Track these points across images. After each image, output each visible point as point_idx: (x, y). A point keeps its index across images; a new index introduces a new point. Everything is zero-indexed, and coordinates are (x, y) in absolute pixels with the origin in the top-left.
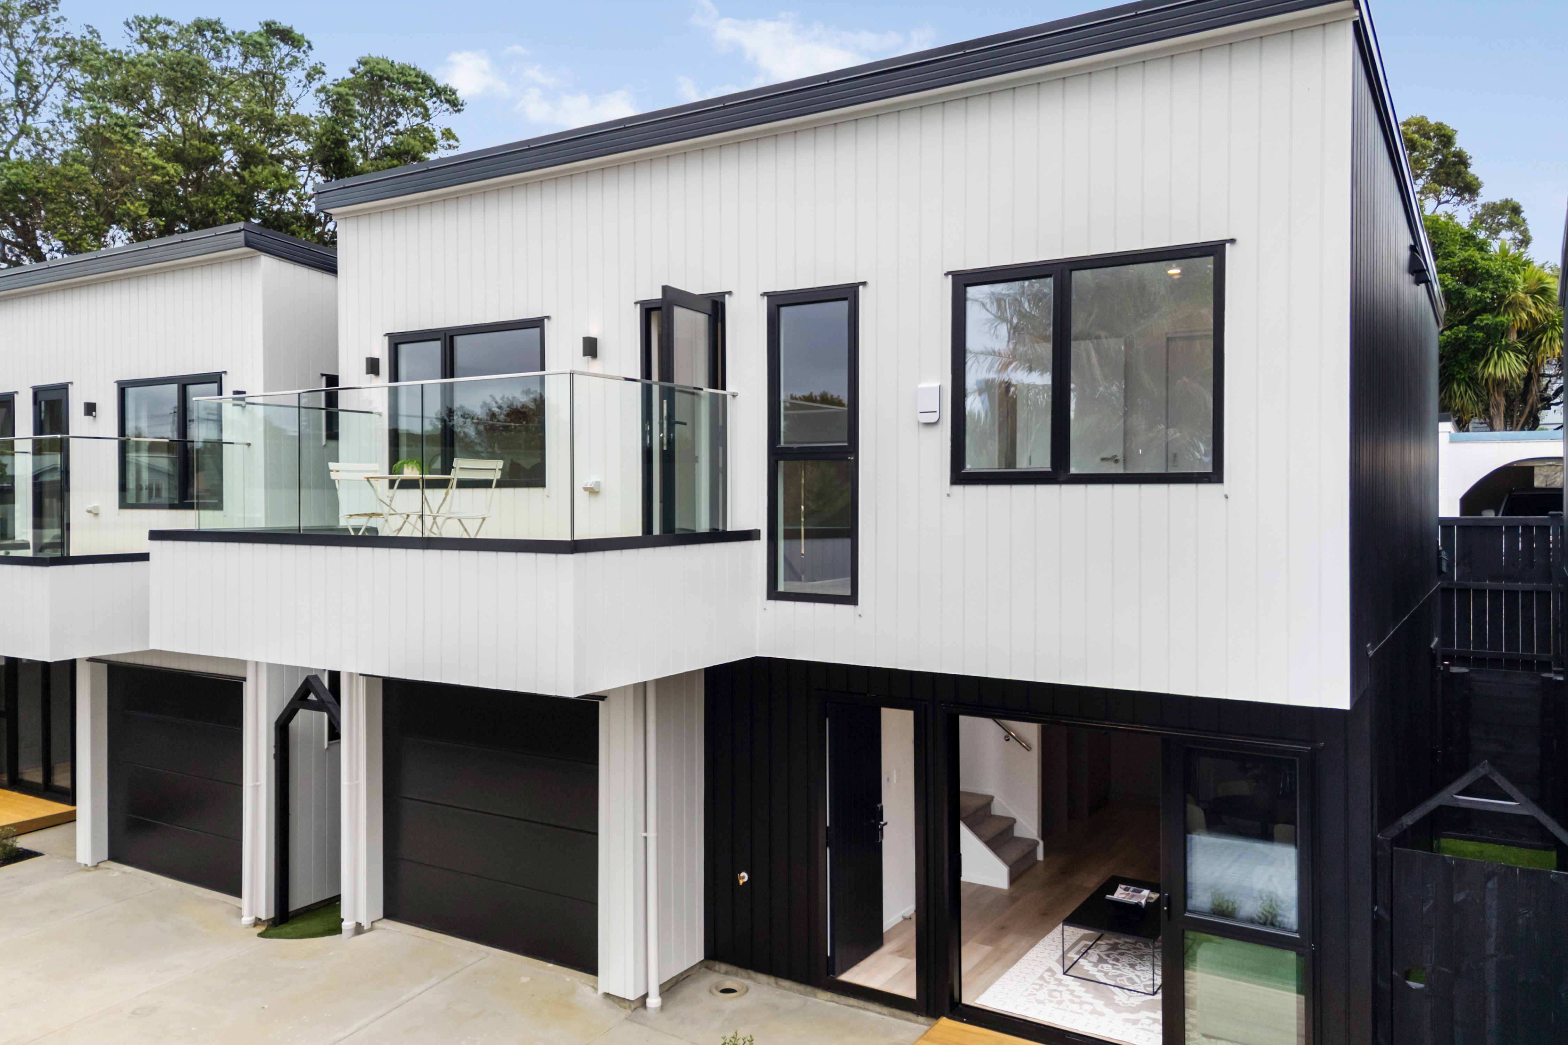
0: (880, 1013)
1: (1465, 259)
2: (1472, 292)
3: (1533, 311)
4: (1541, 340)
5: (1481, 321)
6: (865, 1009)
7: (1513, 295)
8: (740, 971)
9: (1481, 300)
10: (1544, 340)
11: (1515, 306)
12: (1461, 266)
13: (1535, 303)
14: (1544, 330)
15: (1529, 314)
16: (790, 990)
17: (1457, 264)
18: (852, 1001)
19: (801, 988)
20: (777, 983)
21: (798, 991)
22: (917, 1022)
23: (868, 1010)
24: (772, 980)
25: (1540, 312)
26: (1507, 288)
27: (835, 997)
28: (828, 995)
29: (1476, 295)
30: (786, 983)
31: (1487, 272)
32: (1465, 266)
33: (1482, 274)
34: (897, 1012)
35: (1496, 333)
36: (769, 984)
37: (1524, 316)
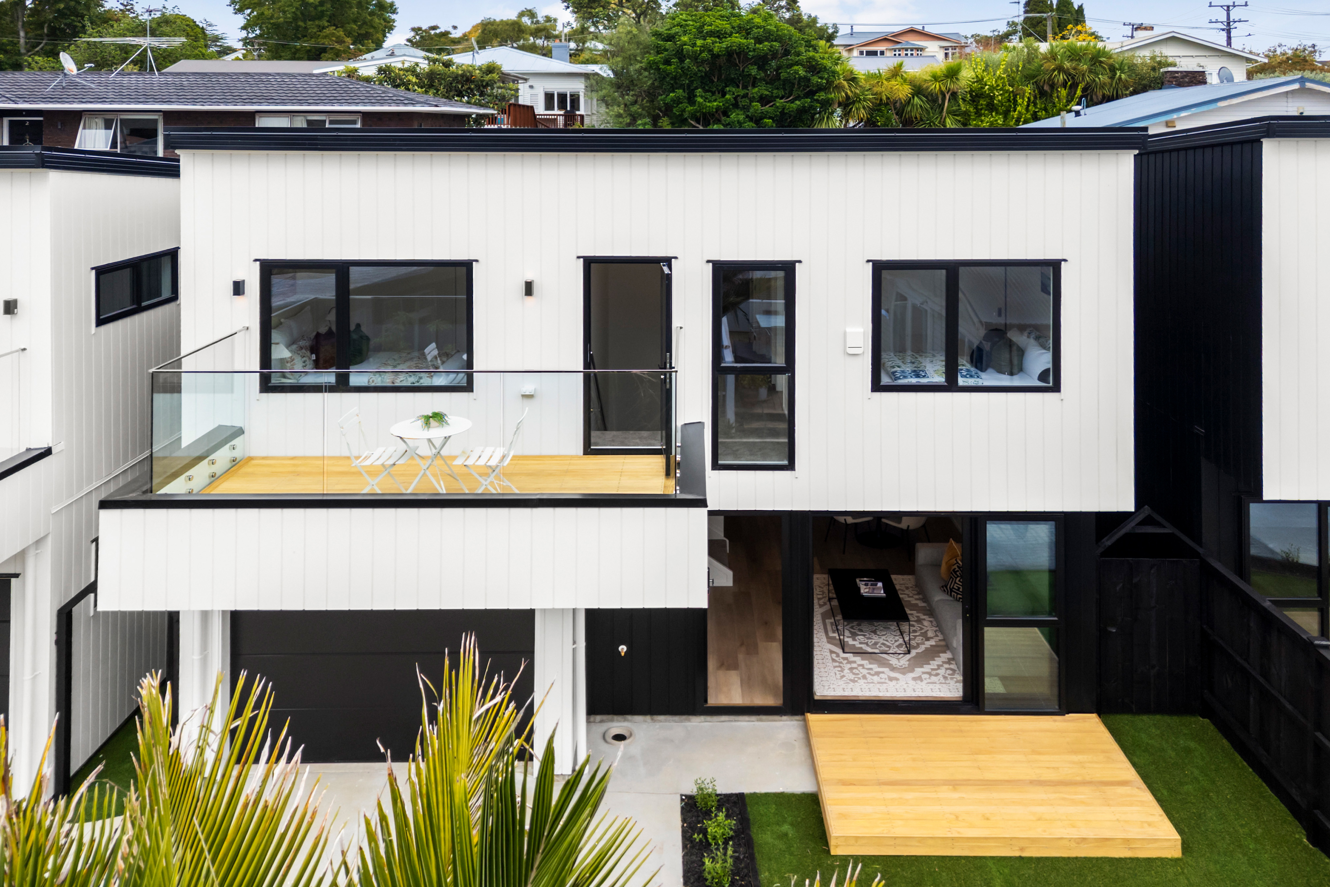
0: (749, 721)
1: (810, 58)
2: (815, 79)
3: (849, 92)
4: (852, 108)
5: (819, 96)
6: (735, 721)
7: (838, 82)
8: (615, 717)
9: (821, 84)
10: (854, 109)
11: (839, 88)
12: (807, 62)
13: (849, 87)
14: (854, 102)
15: (846, 94)
16: (666, 721)
17: (805, 60)
18: (724, 718)
19: (677, 718)
20: (652, 719)
21: (673, 721)
22: (781, 721)
23: (738, 721)
24: (648, 718)
25: (852, 92)
26: (834, 76)
27: (708, 718)
28: (702, 718)
29: (818, 82)
30: (662, 718)
31: (825, 67)
32: (810, 62)
33: (821, 69)
34: (764, 717)
35: (826, 104)
36: (645, 721)
37: (843, 94)
